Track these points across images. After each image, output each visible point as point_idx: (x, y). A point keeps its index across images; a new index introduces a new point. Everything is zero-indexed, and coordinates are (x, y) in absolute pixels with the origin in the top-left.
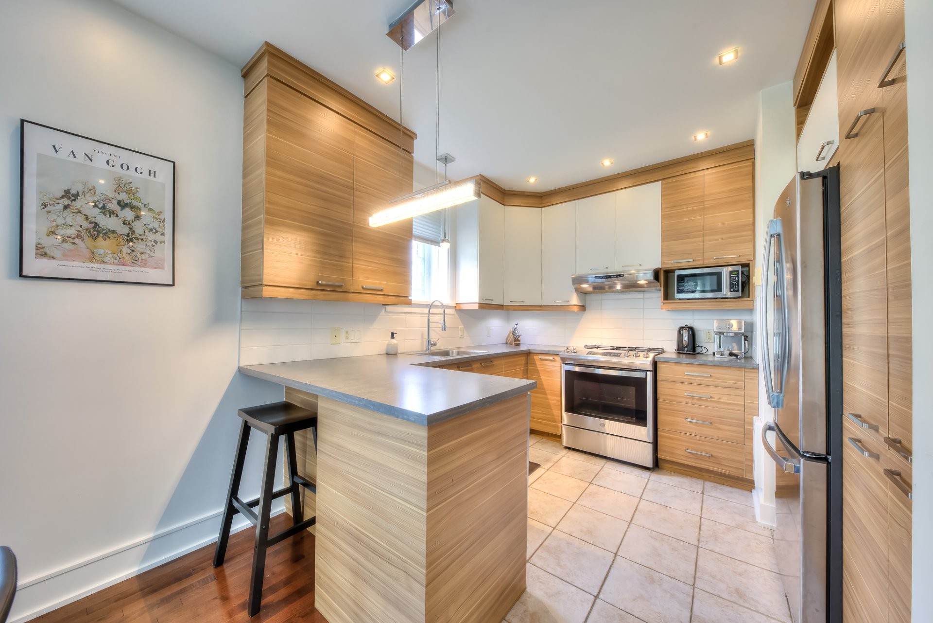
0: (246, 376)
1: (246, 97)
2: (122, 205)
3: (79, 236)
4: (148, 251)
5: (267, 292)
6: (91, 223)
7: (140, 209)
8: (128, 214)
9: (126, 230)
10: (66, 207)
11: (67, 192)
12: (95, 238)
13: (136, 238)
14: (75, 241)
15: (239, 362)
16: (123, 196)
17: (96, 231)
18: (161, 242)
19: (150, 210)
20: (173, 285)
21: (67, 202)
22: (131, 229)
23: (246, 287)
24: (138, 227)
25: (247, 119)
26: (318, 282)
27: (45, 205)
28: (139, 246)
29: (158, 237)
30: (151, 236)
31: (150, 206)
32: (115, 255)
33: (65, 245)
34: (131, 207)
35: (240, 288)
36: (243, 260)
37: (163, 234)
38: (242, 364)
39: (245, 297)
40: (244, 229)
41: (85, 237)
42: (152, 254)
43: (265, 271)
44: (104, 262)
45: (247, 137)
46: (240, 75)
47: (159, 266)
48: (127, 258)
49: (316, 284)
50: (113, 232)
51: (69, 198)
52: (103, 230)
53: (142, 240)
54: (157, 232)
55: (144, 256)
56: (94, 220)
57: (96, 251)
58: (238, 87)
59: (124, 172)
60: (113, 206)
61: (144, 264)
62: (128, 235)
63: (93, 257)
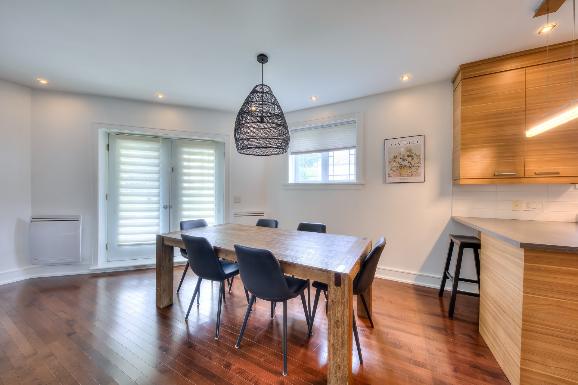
0: (455, 222)
1: (454, 91)
2: (408, 156)
3: (397, 169)
4: (416, 171)
5: (462, 182)
6: (400, 164)
7: (413, 156)
8: (410, 159)
9: (409, 164)
10: (394, 161)
11: (394, 157)
12: (401, 169)
13: (412, 167)
14: (396, 171)
15: (452, 215)
16: (409, 153)
17: (402, 167)
18: (420, 166)
19: (416, 155)
20: (424, 182)
21: (394, 159)
22: (411, 164)
23: (455, 180)
24: (413, 163)
25: (454, 102)
26: (494, 174)
27: (389, 162)
28: (413, 169)
29: (419, 165)
30: (417, 165)
31: (416, 154)
32: (406, 174)
33: (394, 173)
34: (410, 156)
35: (452, 180)
36: (453, 167)
37: (420, 163)
38: (453, 216)
39: (454, 185)
40: (454, 153)
41: (399, 169)
42: (417, 171)
43: (461, 172)
44: (403, 176)
45: (455, 111)
46: (451, 82)
47: (419, 175)
48: (410, 174)
49: (493, 175)
50: (406, 166)
51: (395, 158)
52: (403, 166)
53: (414, 167)
54: (419, 163)
55: (415, 173)
56: (401, 163)
57: (401, 173)
58: (451, 87)
59: (409, 145)
60: (406, 157)
61: (415, 175)
62: (410, 166)
63: (401, 175)
